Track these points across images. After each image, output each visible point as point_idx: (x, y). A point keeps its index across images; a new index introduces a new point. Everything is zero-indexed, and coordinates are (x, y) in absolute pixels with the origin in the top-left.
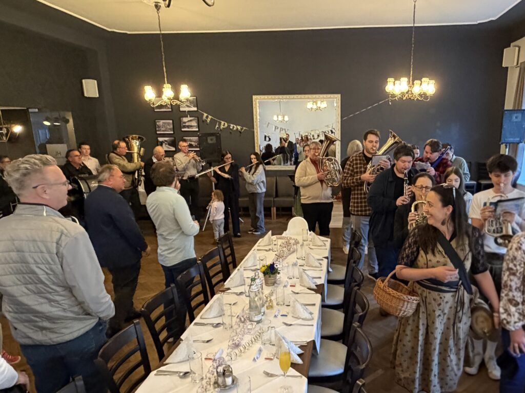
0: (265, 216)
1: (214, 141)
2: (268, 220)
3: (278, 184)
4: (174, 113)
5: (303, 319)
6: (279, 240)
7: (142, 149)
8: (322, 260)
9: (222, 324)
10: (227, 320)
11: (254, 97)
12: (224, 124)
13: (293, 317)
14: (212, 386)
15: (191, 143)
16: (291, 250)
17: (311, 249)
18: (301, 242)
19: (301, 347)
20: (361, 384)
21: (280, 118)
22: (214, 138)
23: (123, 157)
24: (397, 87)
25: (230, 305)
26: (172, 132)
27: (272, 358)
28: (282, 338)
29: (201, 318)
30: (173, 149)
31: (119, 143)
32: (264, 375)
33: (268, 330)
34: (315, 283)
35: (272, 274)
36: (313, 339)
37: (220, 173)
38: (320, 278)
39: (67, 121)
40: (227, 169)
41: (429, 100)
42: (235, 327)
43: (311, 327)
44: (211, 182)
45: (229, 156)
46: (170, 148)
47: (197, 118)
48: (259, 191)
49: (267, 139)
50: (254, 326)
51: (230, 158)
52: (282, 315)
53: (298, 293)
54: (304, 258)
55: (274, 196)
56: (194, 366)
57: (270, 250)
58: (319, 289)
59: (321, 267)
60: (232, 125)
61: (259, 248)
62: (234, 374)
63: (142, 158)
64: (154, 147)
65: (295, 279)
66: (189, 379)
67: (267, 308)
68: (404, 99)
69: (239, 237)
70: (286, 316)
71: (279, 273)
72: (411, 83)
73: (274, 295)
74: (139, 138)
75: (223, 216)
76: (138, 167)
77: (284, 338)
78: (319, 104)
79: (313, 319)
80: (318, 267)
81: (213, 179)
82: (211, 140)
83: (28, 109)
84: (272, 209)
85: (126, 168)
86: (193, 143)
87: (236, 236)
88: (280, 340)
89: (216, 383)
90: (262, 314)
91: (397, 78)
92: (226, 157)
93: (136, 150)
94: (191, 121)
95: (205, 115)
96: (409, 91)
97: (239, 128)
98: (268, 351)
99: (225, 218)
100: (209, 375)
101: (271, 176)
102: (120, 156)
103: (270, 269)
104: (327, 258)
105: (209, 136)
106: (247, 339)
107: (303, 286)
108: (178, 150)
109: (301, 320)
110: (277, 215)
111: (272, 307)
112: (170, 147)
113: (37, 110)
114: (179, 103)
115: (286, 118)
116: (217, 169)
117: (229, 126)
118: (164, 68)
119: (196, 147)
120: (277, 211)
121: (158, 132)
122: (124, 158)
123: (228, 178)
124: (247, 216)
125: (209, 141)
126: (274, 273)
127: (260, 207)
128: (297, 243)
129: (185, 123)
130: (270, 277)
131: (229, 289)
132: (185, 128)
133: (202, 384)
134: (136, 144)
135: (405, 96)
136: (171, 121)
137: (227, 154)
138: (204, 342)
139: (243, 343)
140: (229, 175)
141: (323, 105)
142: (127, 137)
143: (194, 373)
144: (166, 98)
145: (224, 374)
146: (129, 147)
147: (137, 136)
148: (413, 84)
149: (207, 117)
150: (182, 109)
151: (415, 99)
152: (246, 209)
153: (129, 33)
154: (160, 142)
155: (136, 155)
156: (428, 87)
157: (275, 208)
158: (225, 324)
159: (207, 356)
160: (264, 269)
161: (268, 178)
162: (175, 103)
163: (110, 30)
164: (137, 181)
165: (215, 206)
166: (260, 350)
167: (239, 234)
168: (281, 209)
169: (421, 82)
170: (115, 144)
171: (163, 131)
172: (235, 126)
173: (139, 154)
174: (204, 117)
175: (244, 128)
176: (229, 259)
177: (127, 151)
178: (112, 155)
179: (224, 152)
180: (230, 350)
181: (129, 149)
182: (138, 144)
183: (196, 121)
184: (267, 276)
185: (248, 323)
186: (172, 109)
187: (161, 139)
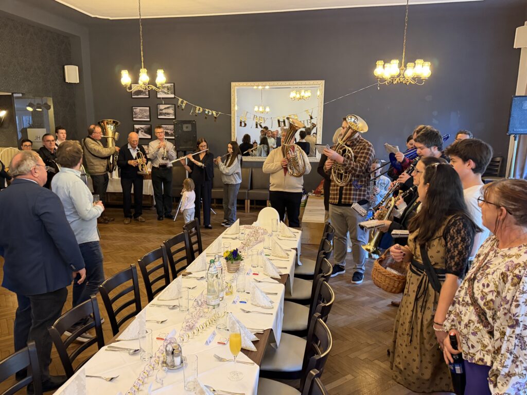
0: (238, 208)
1: (190, 129)
2: (241, 213)
3: (254, 175)
4: (151, 99)
5: (262, 307)
6: (247, 229)
7: (117, 133)
8: (291, 251)
9: (179, 307)
10: (183, 302)
11: (233, 84)
12: (199, 109)
13: (252, 304)
14: (160, 365)
15: (167, 131)
16: (259, 239)
17: (280, 239)
18: (270, 232)
19: (257, 334)
20: (314, 374)
21: (261, 109)
22: (189, 125)
23: (98, 141)
24: (386, 70)
25: (190, 288)
26: (149, 120)
27: (225, 342)
28: (236, 322)
29: (158, 300)
30: (149, 137)
31: (94, 128)
32: (215, 358)
33: (225, 315)
34: (280, 272)
35: (235, 260)
36: (271, 328)
37: (193, 160)
38: (286, 268)
39: (49, 108)
40: (202, 157)
41: (423, 83)
42: (191, 310)
43: (271, 315)
44: (185, 170)
45: (204, 144)
46: (145, 136)
47: (174, 105)
48: (234, 183)
49: (243, 124)
50: (210, 310)
51: (205, 146)
52: (240, 302)
53: (259, 282)
54: (270, 248)
55: (249, 189)
56: (144, 344)
57: (236, 238)
58: (284, 279)
59: (288, 258)
60: (207, 110)
61: (225, 236)
62: (184, 354)
63: (117, 143)
64: (129, 133)
65: (259, 267)
66: (138, 357)
67: (227, 294)
68: (394, 83)
69: (211, 228)
70: (245, 303)
71: (242, 260)
72: (403, 65)
73: (235, 281)
74: (114, 122)
75: (194, 206)
76: (113, 152)
77: (238, 322)
78: (303, 93)
79: (273, 308)
80: (285, 258)
81: (188, 168)
82: (187, 128)
83: (13, 94)
84: (246, 201)
85: (101, 153)
86: (169, 131)
87: (207, 227)
88: (233, 323)
89: (164, 362)
90: (221, 299)
91: (387, 60)
92: (200, 145)
93: (110, 134)
94: (168, 108)
95: (181, 100)
96: (400, 74)
97: (214, 113)
98: (222, 336)
99: (195, 208)
100: (158, 354)
101: (247, 168)
102: (96, 141)
103: (233, 255)
104: (296, 249)
105: (184, 124)
106: (202, 321)
107: (267, 275)
108: (154, 138)
109: (260, 308)
110: (251, 208)
111: (231, 293)
112: (146, 134)
113: (21, 95)
114: (154, 88)
115: (268, 109)
116: (190, 156)
117: (204, 111)
118: (142, 52)
119: (172, 135)
120: (251, 204)
121: (134, 119)
122: (100, 143)
123: (202, 166)
124: (221, 208)
125: (185, 129)
126: (237, 260)
127: (233, 199)
128: (265, 232)
129: (162, 110)
130: (232, 263)
131: (190, 273)
132: (162, 115)
133: (150, 362)
134: (110, 128)
135: (395, 80)
136: (148, 108)
137: (202, 141)
138: (158, 322)
139: (197, 325)
140: (203, 163)
141: (307, 94)
142: (102, 122)
143: (144, 351)
144: (142, 83)
145: (173, 353)
146: (104, 131)
147: (112, 120)
148: (405, 66)
149: (182, 103)
150: (159, 96)
151: (408, 83)
152: (220, 201)
153: (111, 18)
154: (136, 129)
155: (110, 140)
156: (422, 69)
157: (249, 201)
158: (181, 306)
159: (159, 335)
160: (227, 255)
161: (243, 169)
162: (151, 88)
163: (93, 16)
164: (112, 165)
165: (187, 196)
166: (214, 334)
167: (210, 226)
168: (255, 202)
169: (415, 64)
170: (91, 129)
171: (140, 118)
172: (210, 111)
173: (114, 138)
174: (179, 102)
175: (220, 113)
176: (195, 247)
177: (103, 136)
178: (88, 139)
179: (200, 140)
180: (182, 332)
181: (104, 134)
182: (112, 129)
183: (173, 108)
184: (230, 262)
185: (205, 306)
186: (149, 95)
187: (137, 127)
